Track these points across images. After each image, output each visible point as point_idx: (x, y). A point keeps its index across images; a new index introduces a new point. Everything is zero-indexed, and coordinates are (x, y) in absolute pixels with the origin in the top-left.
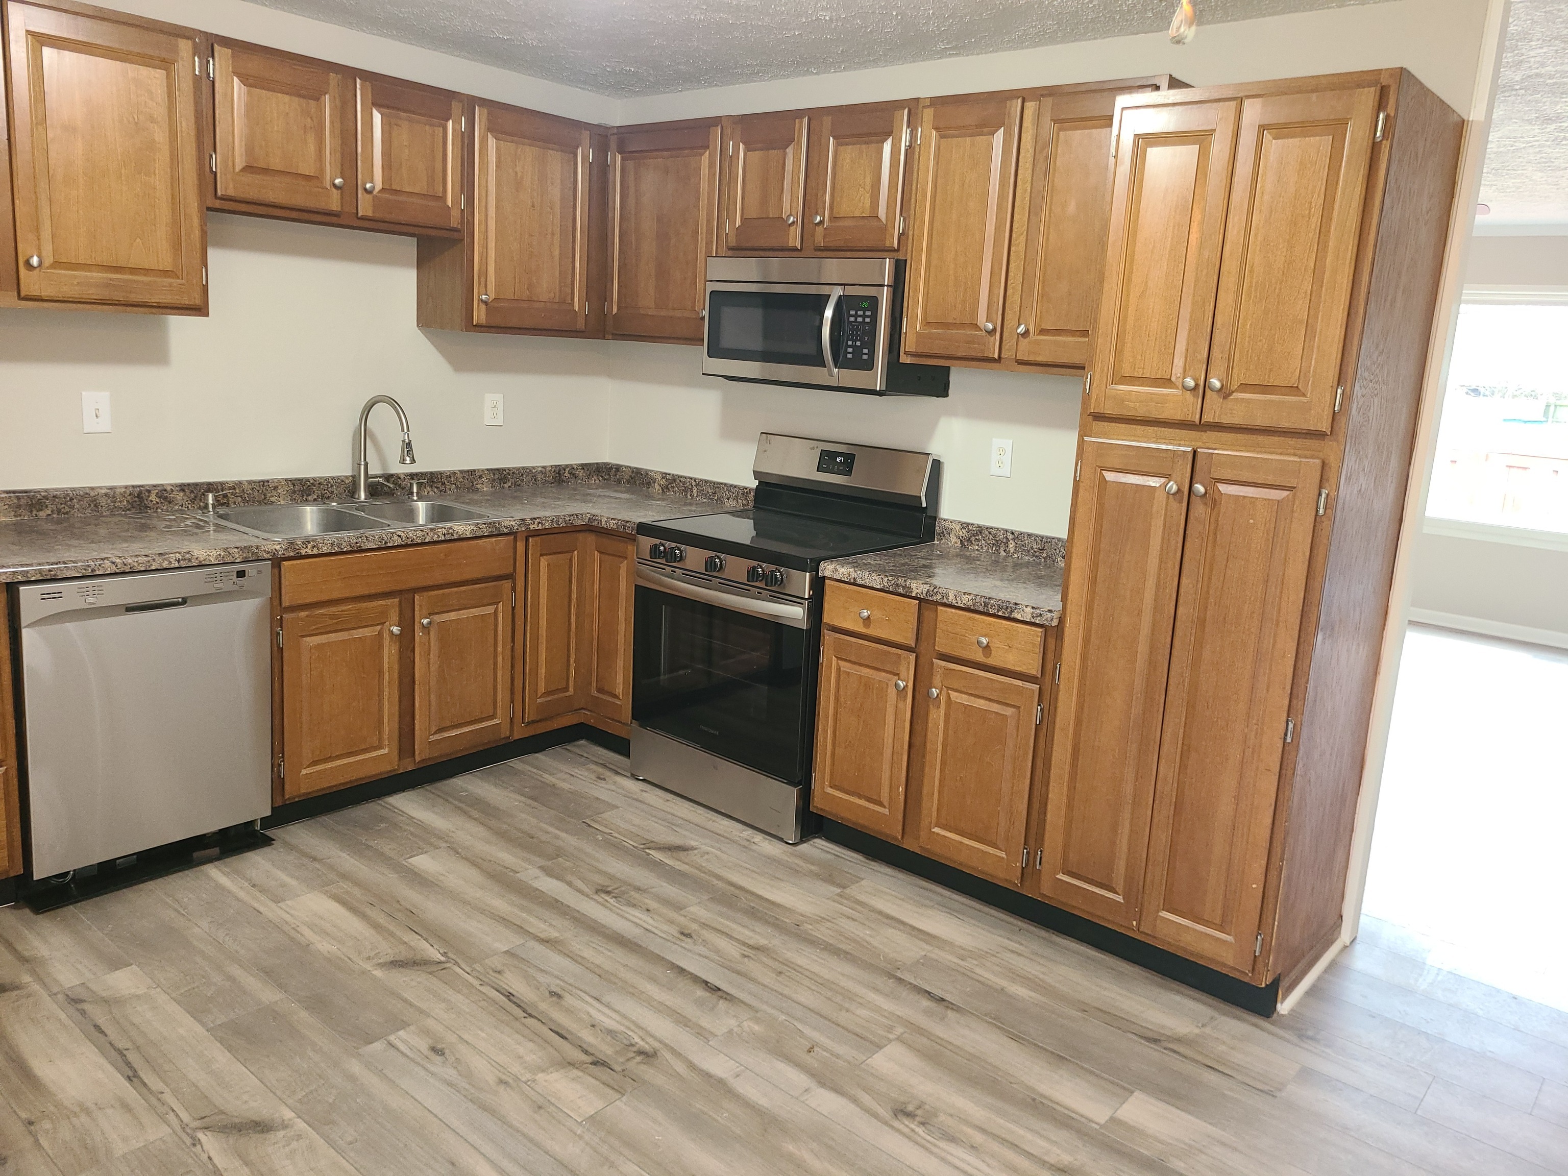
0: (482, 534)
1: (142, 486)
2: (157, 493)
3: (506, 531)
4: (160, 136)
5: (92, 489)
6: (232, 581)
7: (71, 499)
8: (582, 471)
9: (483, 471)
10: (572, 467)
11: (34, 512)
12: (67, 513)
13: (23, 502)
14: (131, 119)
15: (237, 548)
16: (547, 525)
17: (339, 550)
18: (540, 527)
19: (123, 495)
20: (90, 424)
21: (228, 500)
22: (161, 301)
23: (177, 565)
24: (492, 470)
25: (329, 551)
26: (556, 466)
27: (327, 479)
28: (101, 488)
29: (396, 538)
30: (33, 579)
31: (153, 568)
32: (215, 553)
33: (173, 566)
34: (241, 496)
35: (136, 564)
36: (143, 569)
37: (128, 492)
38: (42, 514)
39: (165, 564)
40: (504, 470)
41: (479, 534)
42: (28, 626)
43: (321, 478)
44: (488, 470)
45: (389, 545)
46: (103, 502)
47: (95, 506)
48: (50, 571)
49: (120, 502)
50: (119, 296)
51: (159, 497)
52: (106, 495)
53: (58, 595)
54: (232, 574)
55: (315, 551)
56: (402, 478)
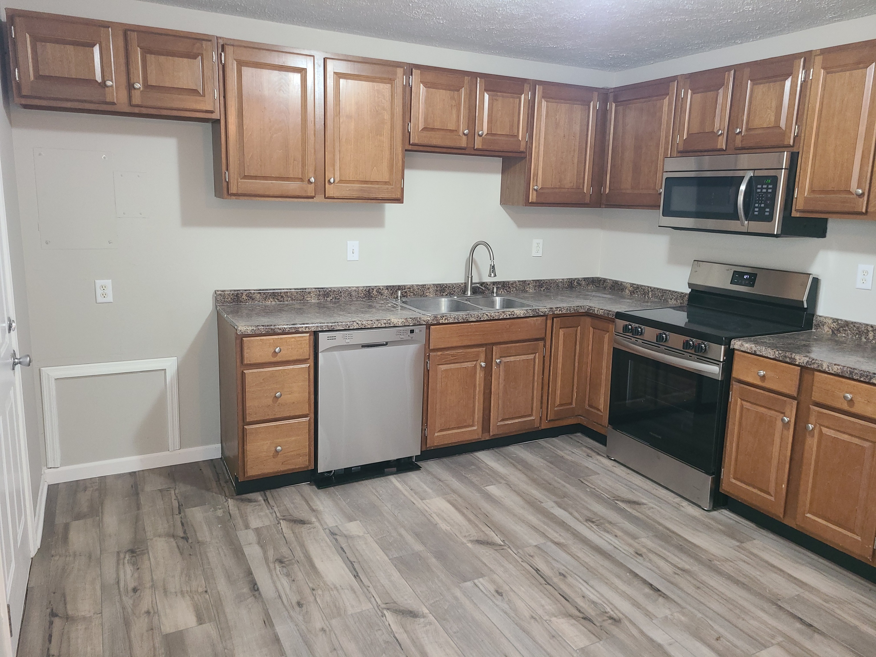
0: (529, 315)
2: (376, 290)
3: (542, 314)
4: (387, 116)
5: (350, 287)
6: (408, 335)
7: (341, 292)
8: (584, 282)
9: (530, 281)
10: (578, 280)
11: (326, 298)
12: (339, 299)
13: (321, 293)
14: (375, 110)
15: (411, 318)
16: (564, 312)
17: (457, 321)
18: (560, 312)
19: (362, 291)
20: (350, 257)
21: (407, 295)
22: (383, 197)
23: (384, 326)
24: (535, 280)
25: (453, 322)
26: (570, 279)
27: (452, 285)
28: (353, 287)
29: (485, 316)
30: (325, 330)
31: (374, 327)
32: (401, 321)
33: (382, 326)
34: (413, 293)
35: (367, 324)
36: (370, 327)
37: (364, 290)
38: (329, 299)
39: (379, 325)
40: (541, 281)
41: (528, 315)
42: (322, 352)
43: (450, 284)
44: (533, 280)
45: (482, 319)
46: (354, 294)
47: (350, 296)
48: (332, 326)
49: (361, 294)
50: (366, 195)
51: (377, 292)
52: (355, 290)
53: (334, 338)
54: (408, 331)
55: (446, 321)
56: (489, 284)
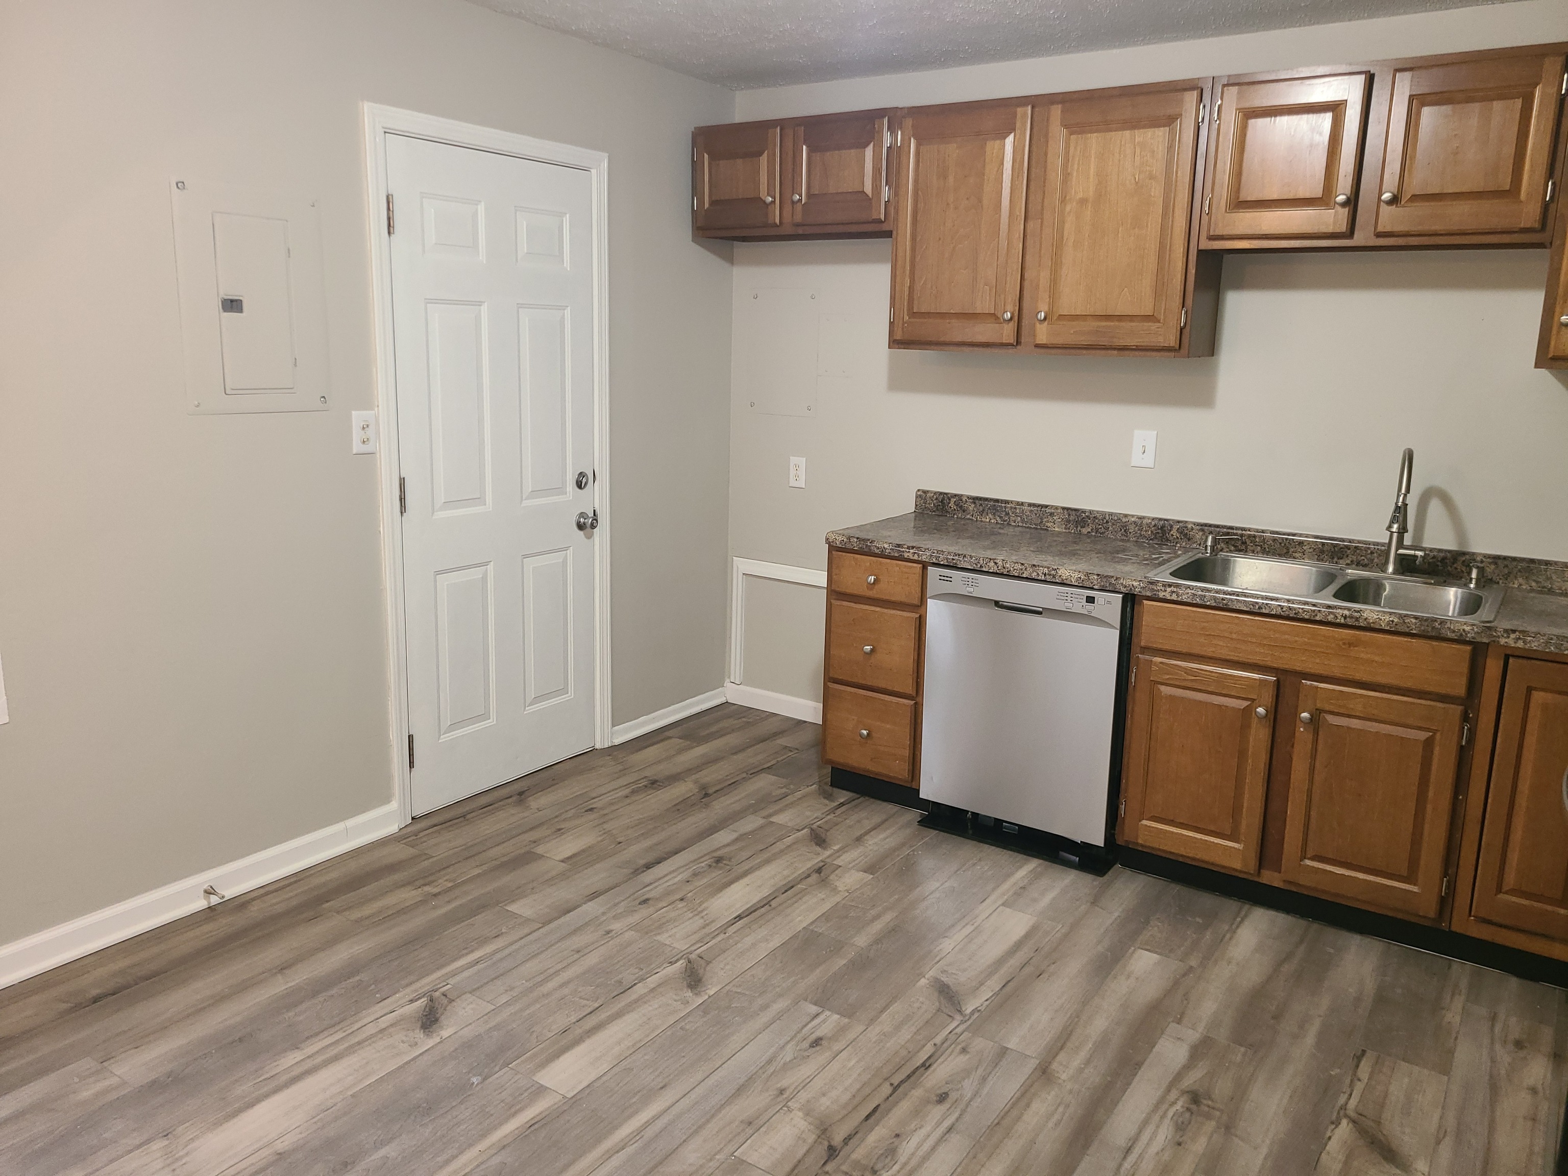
1: (1167, 520)
2: (1178, 529)
3: (1453, 636)
4: (1157, 191)
5: (1126, 516)
6: (1082, 604)
7: (1107, 522)
11: (1079, 528)
12: (1103, 533)
13: (1072, 518)
14: (1133, 181)
15: (1098, 575)
16: (1534, 645)
19: (1148, 525)
20: (1137, 459)
22: (1138, 344)
23: (1043, 578)
28: (1133, 516)
31: (1024, 576)
32: (1076, 575)
33: (1040, 578)
36: (1016, 574)
37: (1153, 523)
38: (1085, 531)
39: (1034, 575)
42: (931, 598)
46: (1132, 529)
47: (1125, 531)
49: (1146, 531)
50: (1104, 341)
52: (1135, 522)
53: (948, 579)
54: (1082, 597)
55: (1174, 597)
